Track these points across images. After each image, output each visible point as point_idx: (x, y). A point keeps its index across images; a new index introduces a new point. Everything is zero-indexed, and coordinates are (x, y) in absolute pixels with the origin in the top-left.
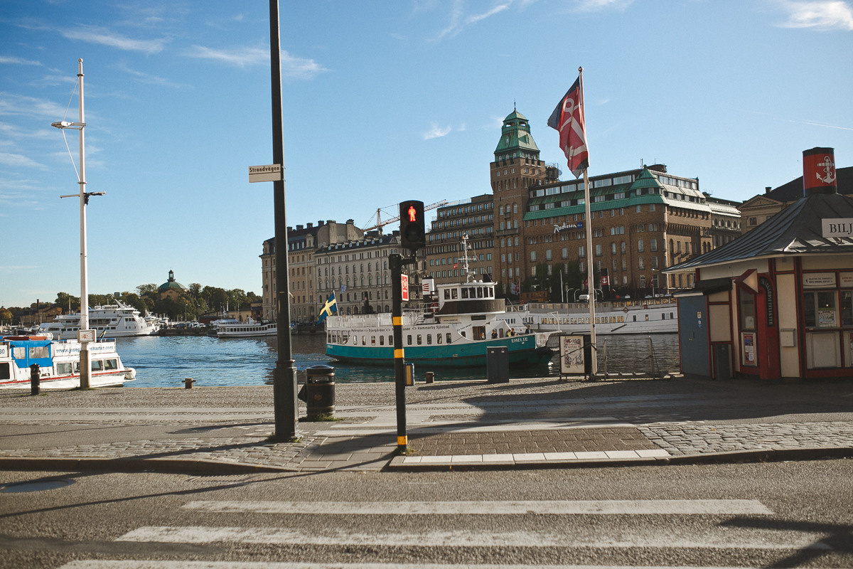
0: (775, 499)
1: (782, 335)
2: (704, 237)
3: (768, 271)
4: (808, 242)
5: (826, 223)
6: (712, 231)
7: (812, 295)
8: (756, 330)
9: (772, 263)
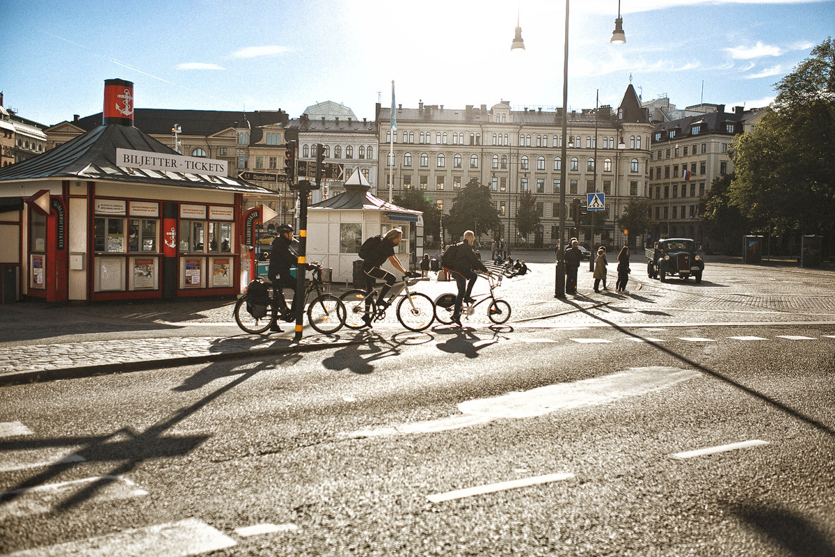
0: (37, 418)
1: (72, 258)
2: (5, 156)
3: (61, 194)
4: (102, 169)
5: (120, 152)
6: (15, 151)
7: (103, 221)
8: (45, 253)
9: (66, 185)
